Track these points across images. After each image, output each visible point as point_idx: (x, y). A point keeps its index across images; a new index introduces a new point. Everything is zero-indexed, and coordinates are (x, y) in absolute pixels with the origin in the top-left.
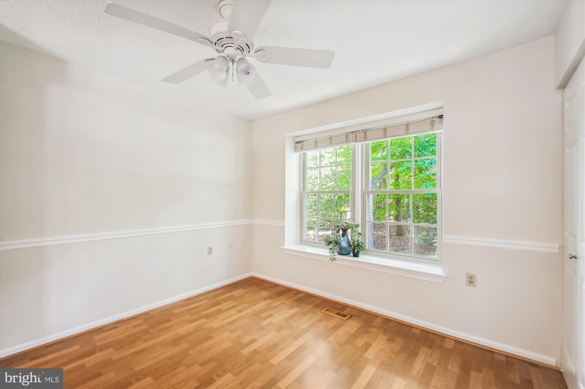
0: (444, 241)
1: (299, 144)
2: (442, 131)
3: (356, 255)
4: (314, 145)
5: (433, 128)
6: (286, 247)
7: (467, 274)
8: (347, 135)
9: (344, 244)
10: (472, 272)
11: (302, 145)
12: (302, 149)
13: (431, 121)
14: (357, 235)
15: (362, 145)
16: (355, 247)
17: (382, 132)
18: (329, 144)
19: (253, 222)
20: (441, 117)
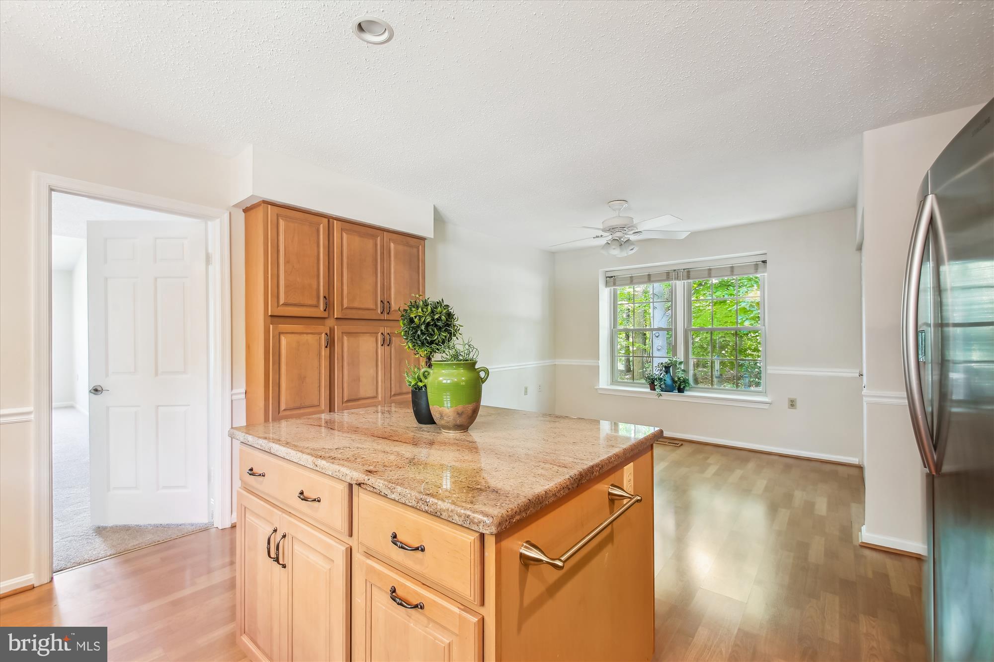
0: (769, 372)
1: (611, 280)
2: (766, 274)
3: (681, 390)
4: (629, 281)
5: (757, 272)
6: (600, 387)
7: (789, 399)
8: (668, 274)
9: (669, 381)
10: (792, 397)
11: (615, 280)
12: (614, 284)
13: (755, 264)
14: (681, 372)
15: (684, 283)
16: (681, 382)
17: (707, 272)
18: (647, 280)
19: (556, 363)
20: (764, 262)
